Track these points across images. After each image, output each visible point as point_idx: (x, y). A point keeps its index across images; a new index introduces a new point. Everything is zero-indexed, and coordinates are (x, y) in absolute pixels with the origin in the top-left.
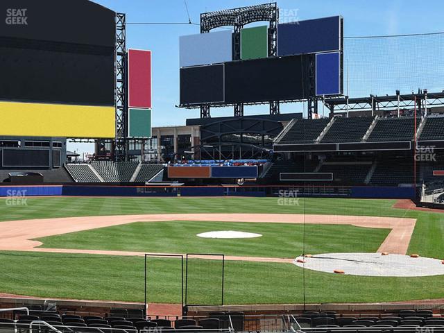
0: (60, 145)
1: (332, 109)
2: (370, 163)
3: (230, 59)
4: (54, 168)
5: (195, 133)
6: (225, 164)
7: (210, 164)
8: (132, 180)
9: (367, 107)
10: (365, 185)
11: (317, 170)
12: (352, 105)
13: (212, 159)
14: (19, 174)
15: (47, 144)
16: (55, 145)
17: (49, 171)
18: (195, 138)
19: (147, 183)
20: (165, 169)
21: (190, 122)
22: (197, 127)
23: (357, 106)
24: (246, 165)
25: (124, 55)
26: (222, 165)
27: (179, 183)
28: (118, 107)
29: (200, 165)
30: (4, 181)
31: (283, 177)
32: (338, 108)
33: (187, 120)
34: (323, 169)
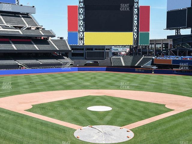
0: (109, 49)
3: (190, 6)
4: (106, 59)
5: (170, 42)
6: (179, 58)
7: (172, 58)
8: (136, 65)
13: (174, 56)
14: (91, 62)
15: (104, 49)
16: (107, 49)
17: (104, 60)
18: (170, 45)
19: (142, 67)
20: (153, 59)
21: (169, 37)
22: (171, 40)
24: (188, 59)
25: (138, 8)
26: (177, 59)
27: (157, 67)
28: (135, 32)
29: (168, 58)
30: (85, 65)
33: (167, 36)
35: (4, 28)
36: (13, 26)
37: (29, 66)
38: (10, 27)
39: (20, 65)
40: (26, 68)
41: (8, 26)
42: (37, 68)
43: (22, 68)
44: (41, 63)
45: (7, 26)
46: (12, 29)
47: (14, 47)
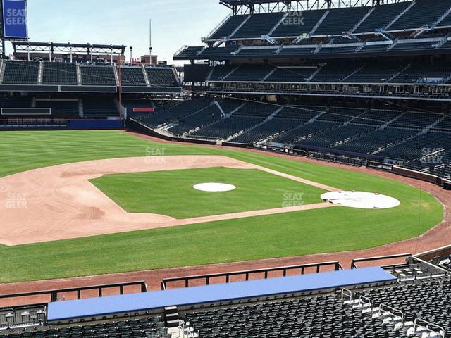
1: (15, 49)
2: (77, 100)
9: (47, 50)
10: (81, 118)
11: (33, 105)
12: (33, 47)
23: (38, 48)
31: (4, 111)
32: (20, 49)
34: (38, 104)
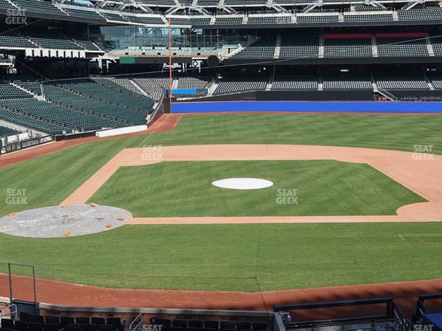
35: (358, 11)
36: (381, 3)
37: (399, 94)
38: (375, 6)
39: (376, 91)
40: (388, 100)
41: (370, 5)
42: (414, 100)
43: (380, 99)
44: (432, 89)
45: (367, 5)
46: (380, 10)
47: (375, 51)
